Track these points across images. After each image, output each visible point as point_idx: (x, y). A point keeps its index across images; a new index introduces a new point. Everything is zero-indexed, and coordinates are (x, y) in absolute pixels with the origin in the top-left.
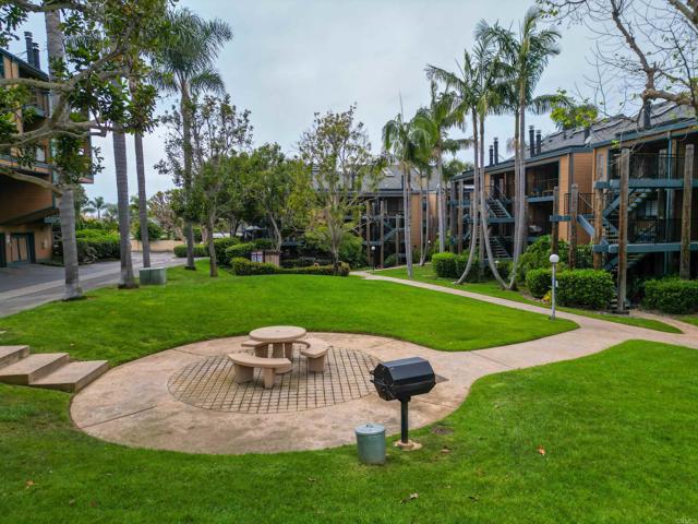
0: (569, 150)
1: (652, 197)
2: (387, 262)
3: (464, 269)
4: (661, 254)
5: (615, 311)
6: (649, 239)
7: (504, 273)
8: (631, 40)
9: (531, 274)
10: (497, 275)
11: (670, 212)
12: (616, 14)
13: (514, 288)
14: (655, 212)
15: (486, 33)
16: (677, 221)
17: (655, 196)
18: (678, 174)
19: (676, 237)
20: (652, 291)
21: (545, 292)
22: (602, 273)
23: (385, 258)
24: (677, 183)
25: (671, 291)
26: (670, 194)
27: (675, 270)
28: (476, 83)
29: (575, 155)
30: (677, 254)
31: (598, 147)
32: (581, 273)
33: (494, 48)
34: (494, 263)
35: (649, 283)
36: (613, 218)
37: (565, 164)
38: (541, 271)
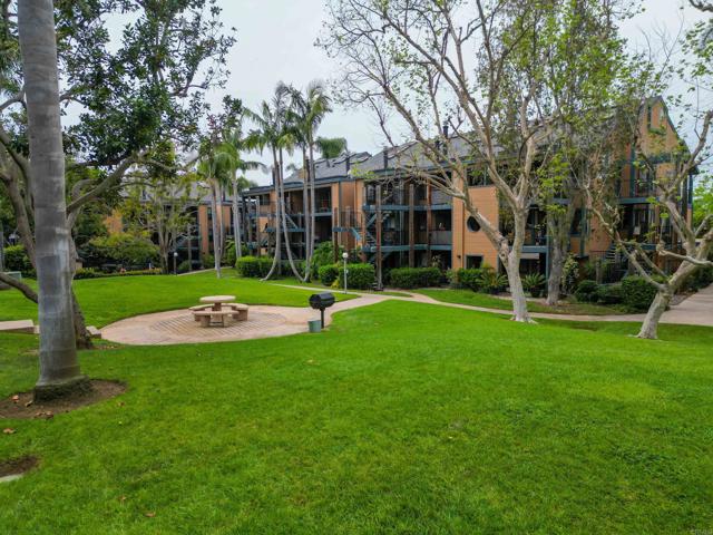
0: (338, 179)
1: (392, 216)
2: (181, 268)
3: (268, 271)
4: (398, 253)
5: (375, 290)
6: (391, 244)
7: (300, 270)
8: (389, 138)
9: (322, 269)
10: (295, 272)
11: (402, 226)
12: (382, 123)
13: (308, 281)
14: (393, 226)
15: (282, 90)
16: (406, 233)
17: (394, 215)
18: (406, 202)
19: (406, 243)
20: (394, 276)
21: (333, 281)
22: (368, 265)
23: (178, 265)
24: (405, 208)
25: (405, 275)
26: (402, 214)
27: (406, 263)
28: (275, 125)
29: (342, 183)
30: (406, 253)
31: (357, 180)
32: (356, 266)
33: (288, 101)
34: (291, 262)
35: (393, 271)
36: (371, 230)
37: (335, 190)
38: (328, 266)
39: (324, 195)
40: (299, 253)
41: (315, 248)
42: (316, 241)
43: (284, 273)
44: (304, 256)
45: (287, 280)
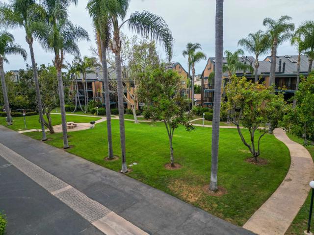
0: (94, 80)
3: (74, 110)
7: (83, 109)
9: (91, 110)
13: (87, 113)
21: (94, 113)
25: (115, 111)
29: (95, 82)
34: (81, 106)
37: (93, 84)
38: (93, 109)
39: (90, 85)
40: (83, 103)
41: (89, 101)
42: (89, 99)
43: (79, 110)
44: (85, 104)
45: (79, 112)
